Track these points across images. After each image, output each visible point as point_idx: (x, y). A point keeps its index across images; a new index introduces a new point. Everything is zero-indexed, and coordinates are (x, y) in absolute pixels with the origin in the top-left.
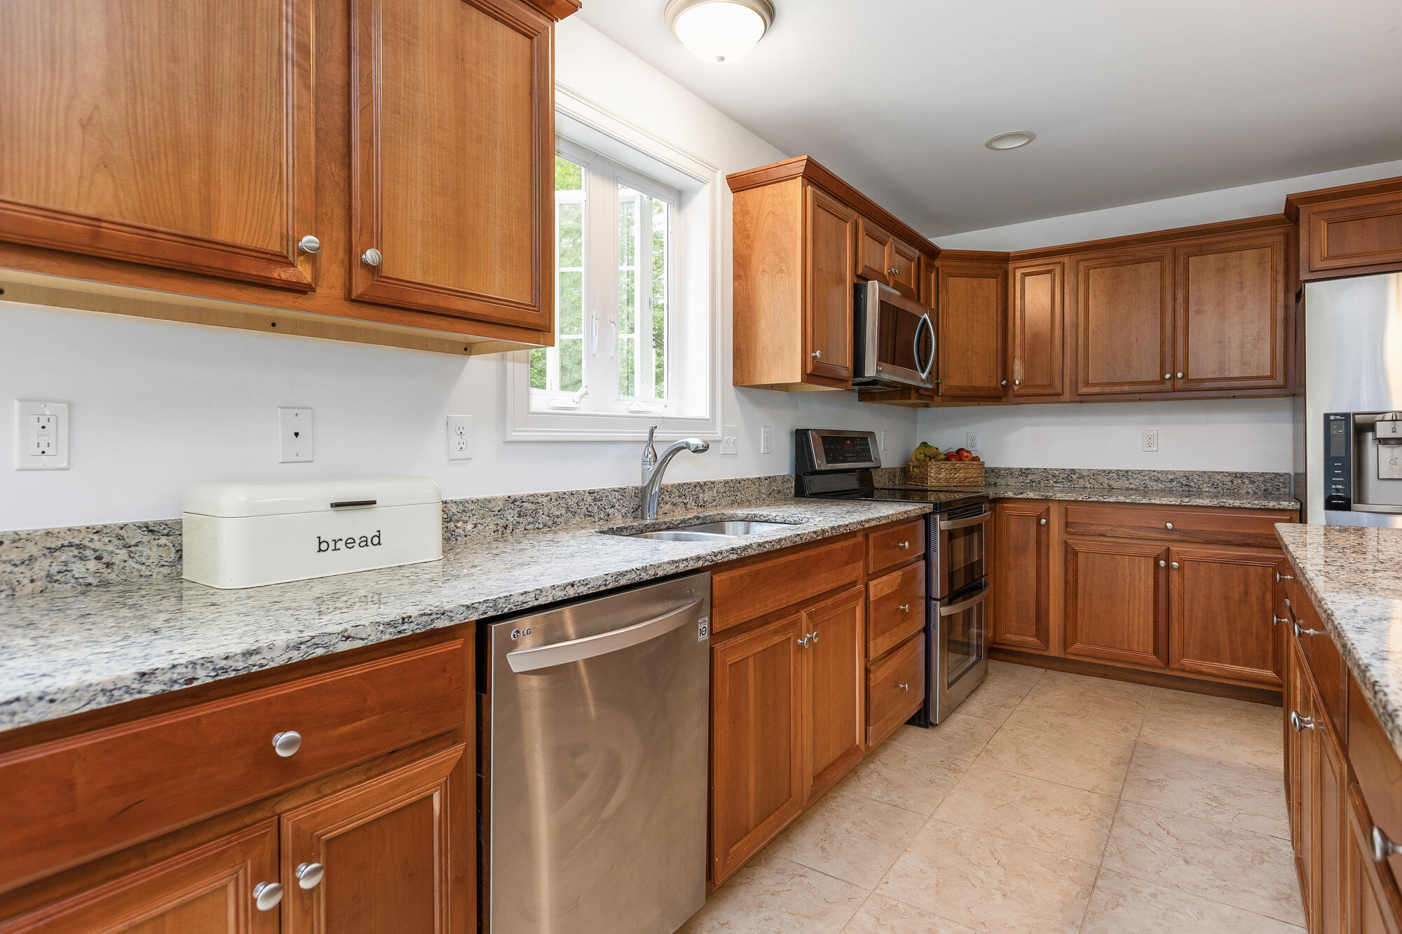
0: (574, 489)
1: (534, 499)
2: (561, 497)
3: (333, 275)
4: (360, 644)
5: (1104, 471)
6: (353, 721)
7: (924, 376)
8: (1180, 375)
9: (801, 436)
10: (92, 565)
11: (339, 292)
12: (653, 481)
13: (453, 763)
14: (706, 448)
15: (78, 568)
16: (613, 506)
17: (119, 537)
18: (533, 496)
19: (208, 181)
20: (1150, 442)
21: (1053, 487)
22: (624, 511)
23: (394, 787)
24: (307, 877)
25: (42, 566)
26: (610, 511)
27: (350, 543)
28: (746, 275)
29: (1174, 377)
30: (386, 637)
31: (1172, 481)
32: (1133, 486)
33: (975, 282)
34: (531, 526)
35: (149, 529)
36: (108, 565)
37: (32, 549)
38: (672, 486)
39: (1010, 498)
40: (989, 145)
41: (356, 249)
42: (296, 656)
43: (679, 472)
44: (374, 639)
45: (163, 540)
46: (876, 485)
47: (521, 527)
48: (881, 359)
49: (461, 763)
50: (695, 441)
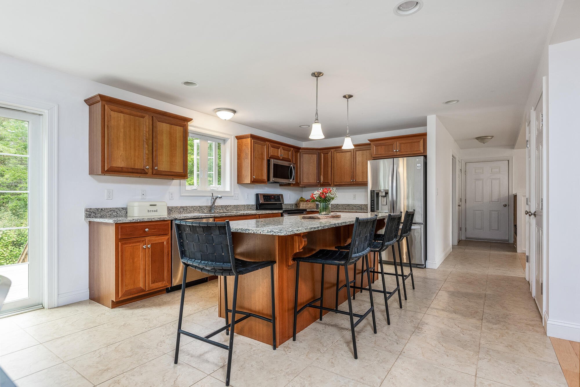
0: (195, 206)
1: (186, 207)
2: (192, 207)
3: (150, 171)
4: (155, 220)
5: (344, 204)
6: (154, 230)
7: (291, 180)
8: (354, 180)
9: (257, 195)
10: (115, 213)
11: (151, 173)
12: (213, 205)
13: (167, 238)
14: (221, 197)
15: (114, 213)
16: (204, 209)
17: (119, 209)
18: (186, 206)
19: (135, 161)
20: (355, 197)
21: (333, 209)
22: (207, 210)
23: (159, 239)
24: (149, 246)
25: (110, 213)
26: (204, 210)
27: (152, 211)
28: (240, 158)
29: (353, 181)
30: (158, 220)
31: (358, 207)
32: (350, 208)
33: (310, 155)
34: (186, 212)
35: (123, 208)
36: (117, 213)
37: (108, 210)
38: (219, 206)
39: (316, 211)
40: (300, 126)
41: (154, 167)
42: (148, 220)
43: (219, 203)
44: (157, 220)
45: (124, 210)
46: (283, 208)
47: (184, 212)
48: (274, 177)
49: (168, 239)
50: (220, 196)
